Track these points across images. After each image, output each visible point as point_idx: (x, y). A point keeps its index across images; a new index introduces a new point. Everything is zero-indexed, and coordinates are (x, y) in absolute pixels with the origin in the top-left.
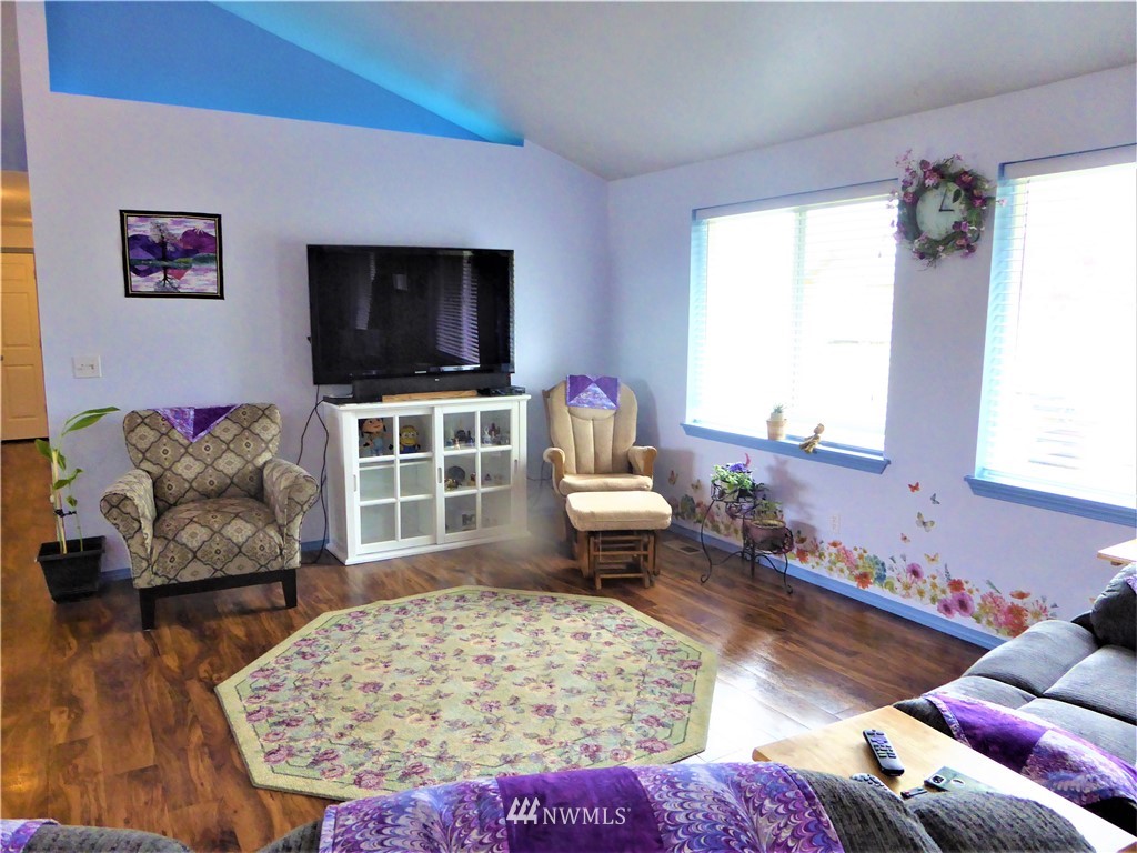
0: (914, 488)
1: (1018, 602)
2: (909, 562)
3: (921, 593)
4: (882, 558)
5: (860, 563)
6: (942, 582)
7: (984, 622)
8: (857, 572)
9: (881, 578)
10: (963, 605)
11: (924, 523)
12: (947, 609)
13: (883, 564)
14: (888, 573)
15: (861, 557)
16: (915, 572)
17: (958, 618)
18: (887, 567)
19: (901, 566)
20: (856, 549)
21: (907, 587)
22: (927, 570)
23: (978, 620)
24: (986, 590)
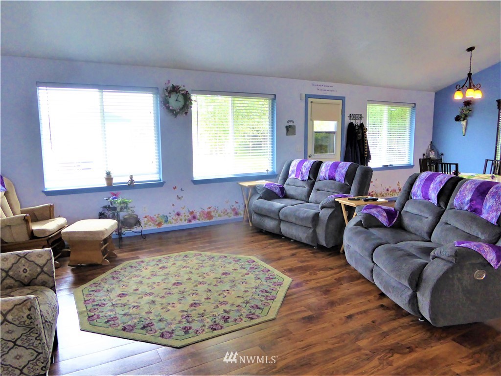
0: (175, 188)
1: (209, 210)
2: (176, 212)
3: (181, 220)
4: (166, 215)
5: (157, 219)
6: (187, 214)
7: (201, 219)
8: (157, 223)
9: (166, 221)
10: (194, 218)
11: (179, 198)
12: (190, 221)
13: (167, 216)
14: (169, 218)
15: (157, 217)
16: (178, 214)
17: (194, 222)
18: (168, 216)
19: (173, 214)
20: (155, 215)
21: (176, 220)
22: (182, 212)
23: (199, 220)
24: (200, 210)
